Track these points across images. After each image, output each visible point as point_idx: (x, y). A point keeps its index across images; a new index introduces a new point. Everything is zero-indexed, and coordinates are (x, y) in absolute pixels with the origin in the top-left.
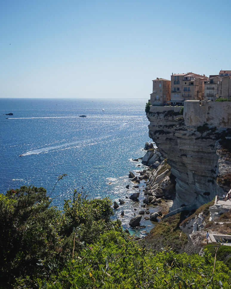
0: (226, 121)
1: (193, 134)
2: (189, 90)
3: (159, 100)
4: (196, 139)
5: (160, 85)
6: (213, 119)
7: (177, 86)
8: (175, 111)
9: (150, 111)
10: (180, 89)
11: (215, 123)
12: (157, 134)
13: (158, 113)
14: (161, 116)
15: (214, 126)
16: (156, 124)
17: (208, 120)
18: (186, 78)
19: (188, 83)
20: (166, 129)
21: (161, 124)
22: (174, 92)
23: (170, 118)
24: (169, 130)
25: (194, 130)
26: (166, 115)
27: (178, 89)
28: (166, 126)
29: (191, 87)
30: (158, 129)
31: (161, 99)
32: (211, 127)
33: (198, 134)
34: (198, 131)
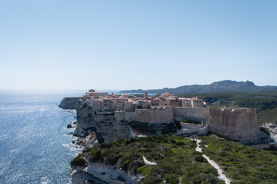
0: (131, 118)
1: (119, 123)
2: (111, 105)
3: (99, 109)
4: (121, 125)
5: (99, 103)
6: (126, 117)
7: (106, 103)
8: (108, 114)
9: (97, 114)
10: (107, 104)
11: (127, 119)
12: (101, 123)
13: (100, 115)
14: (102, 116)
15: (126, 120)
16: (99, 119)
17: (124, 118)
18: (110, 100)
19: (110, 102)
20: (104, 121)
21: (102, 119)
22: (105, 105)
23: (106, 117)
24: (106, 121)
25: (120, 122)
26: (104, 116)
27: (106, 104)
28: (105, 120)
29: (112, 104)
30: (101, 121)
31: (100, 109)
32: (125, 120)
33: (121, 123)
34: (121, 122)
